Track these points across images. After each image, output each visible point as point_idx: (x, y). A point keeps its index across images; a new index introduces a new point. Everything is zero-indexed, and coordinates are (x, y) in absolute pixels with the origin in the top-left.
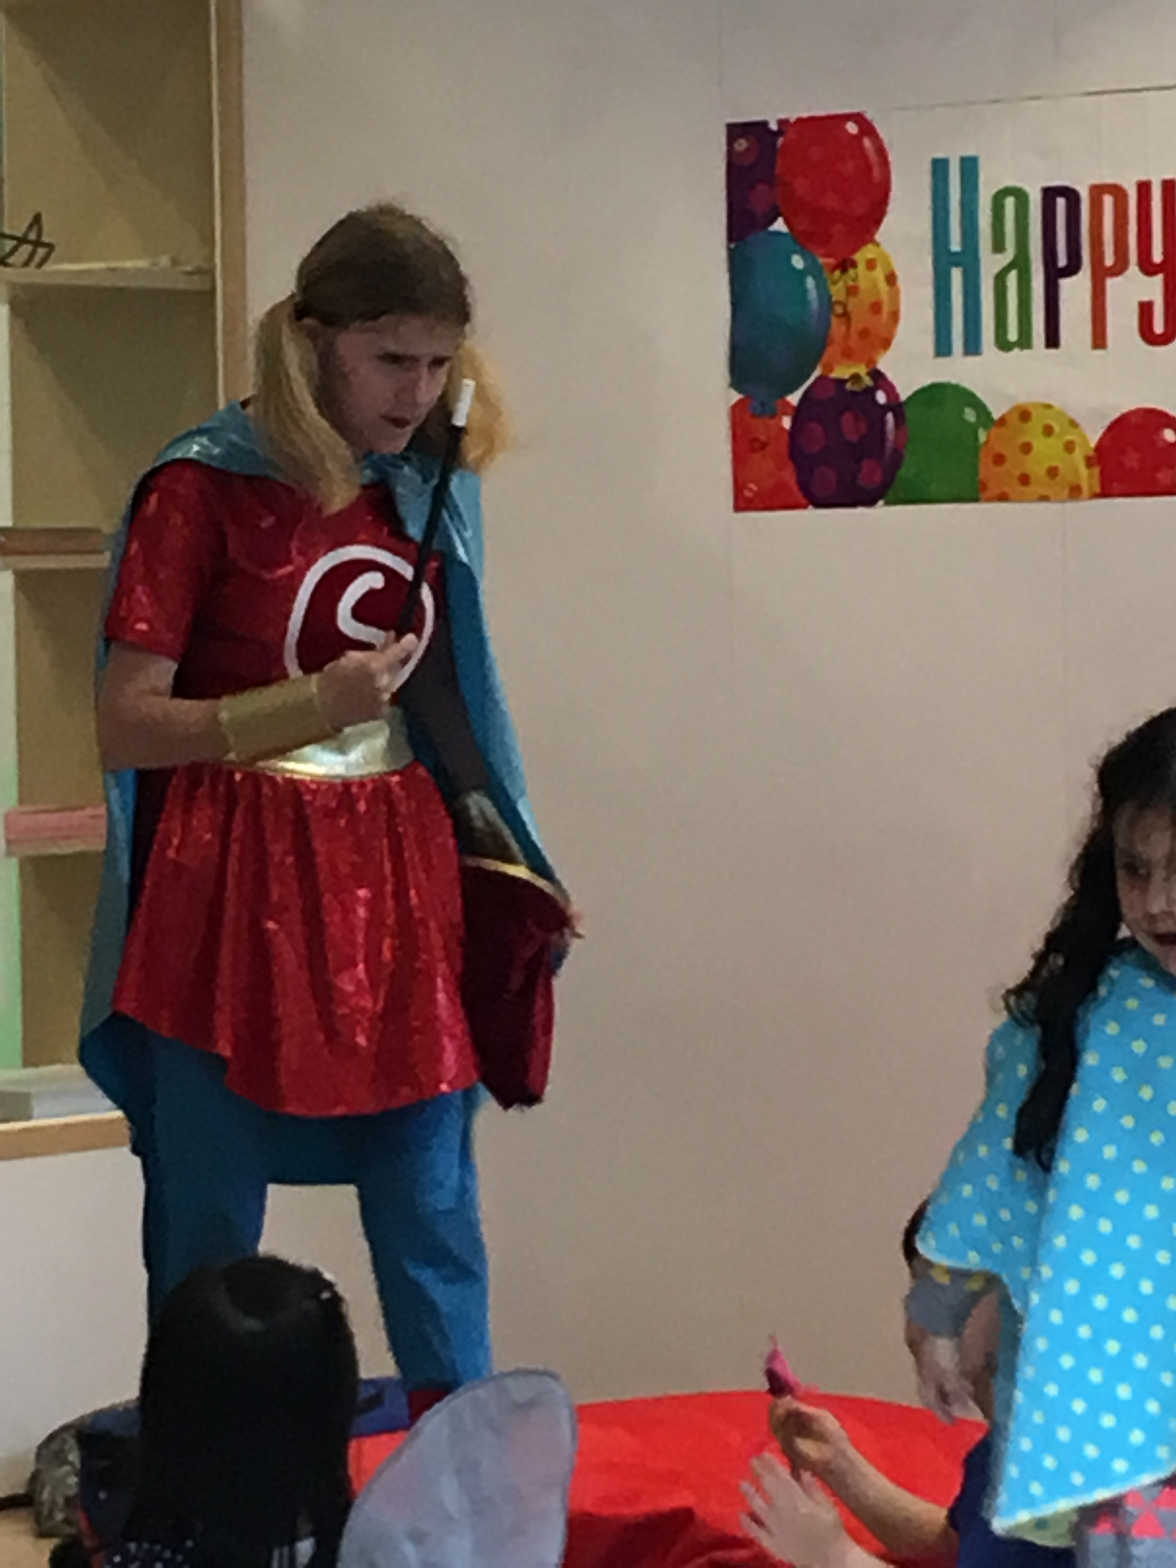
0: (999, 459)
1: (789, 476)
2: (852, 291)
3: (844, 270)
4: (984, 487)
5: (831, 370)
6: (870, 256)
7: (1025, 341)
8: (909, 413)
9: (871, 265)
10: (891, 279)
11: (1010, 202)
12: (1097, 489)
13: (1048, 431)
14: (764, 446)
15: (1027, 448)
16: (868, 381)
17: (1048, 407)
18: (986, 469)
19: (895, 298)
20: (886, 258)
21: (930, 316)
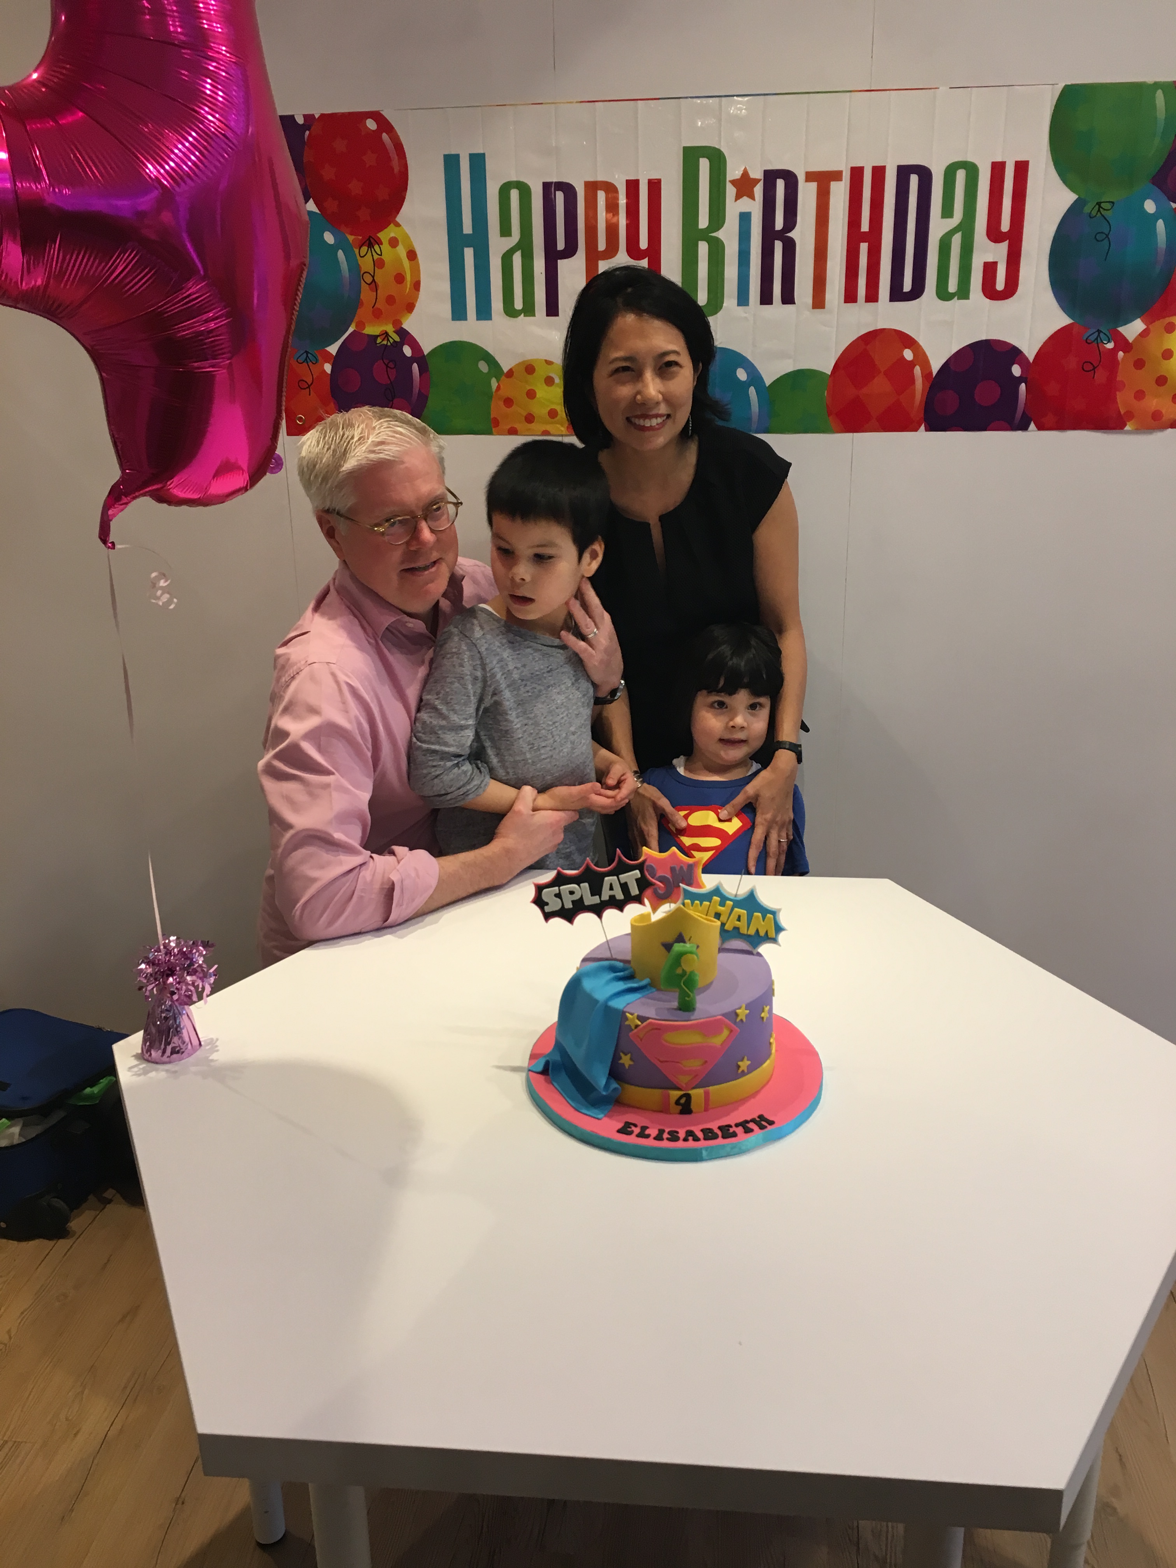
2: (379, 264)
3: (370, 246)
4: (496, 423)
5: (364, 327)
6: (392, 235)
7: (529, 310)
8: (432, 365)
10: (412, 255)
11: (514, 194)
13: (549, 381)
14: (309, 387)
15: (531, 394)
16: (397, 339)
17: (549, 362)
18: (497, 408)
19: (416, 270)
20: (407, 237)
21: (445, 287)
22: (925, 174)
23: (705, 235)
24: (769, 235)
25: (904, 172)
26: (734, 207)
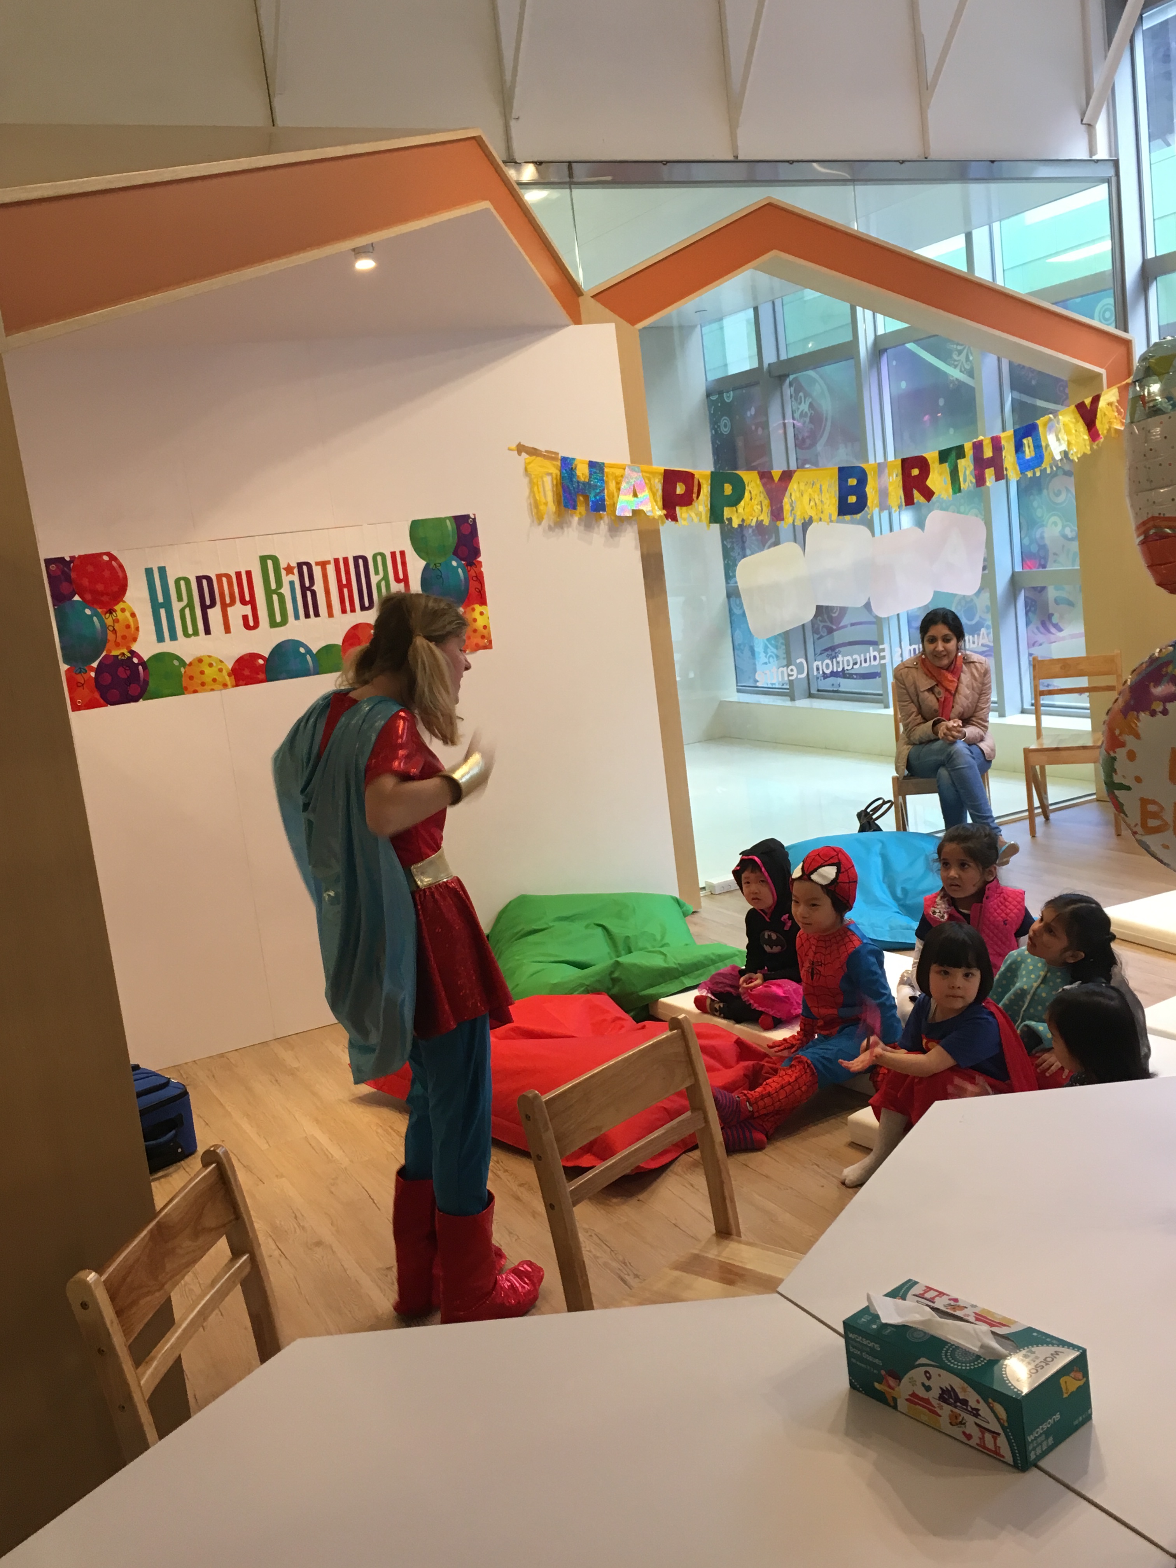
0: (191, 678)
1: (97, 695)
2: (116, 621)
3: (111, 613)
4: (186, 689)
5: (111, 652)
6: (122, 607)
7: (196, 633)
8: (150, 666)
9: (123, 610)
10: (133, 615)
11: (182, 583)
12: (234, 683)
13: (211, 665)
14: (83, 685)
15: (202, 673)
16: (129, 655)
17: (209, 656)
18: (185, 682)
19: (136, 622)
20: (130, 607)
21: (153, 628)
22: (365, 559)
23: (275, 592)
24: (304, 589)
25: (356, 559)
26: (286, 579)
